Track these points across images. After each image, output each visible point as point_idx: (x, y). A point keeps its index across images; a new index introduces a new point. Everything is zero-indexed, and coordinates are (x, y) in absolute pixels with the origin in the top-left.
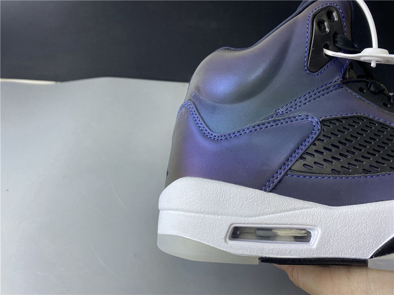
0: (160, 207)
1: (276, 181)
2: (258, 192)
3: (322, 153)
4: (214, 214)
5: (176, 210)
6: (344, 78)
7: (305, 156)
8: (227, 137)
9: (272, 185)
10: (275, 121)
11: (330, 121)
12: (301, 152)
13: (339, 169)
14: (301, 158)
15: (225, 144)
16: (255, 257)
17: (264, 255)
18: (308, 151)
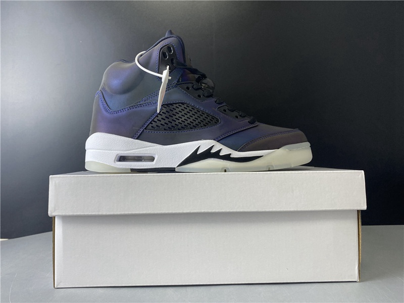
0: (86, 148)
1: (139, 134)
2: (130, 139)
3: (165, 120)
4: (109, 150)
5: (92, 149)
6: (178, 81)
7: (153, 122)
8: (117, 112)
9: (137, 136)
10: (140, 105)
11: (167, 105)
12: (151, 120)
13: (167, 128)
14: (151, 123)
15: (115, 115)
16: (128, 169)
17: (132, 168)
18: (154, 120)
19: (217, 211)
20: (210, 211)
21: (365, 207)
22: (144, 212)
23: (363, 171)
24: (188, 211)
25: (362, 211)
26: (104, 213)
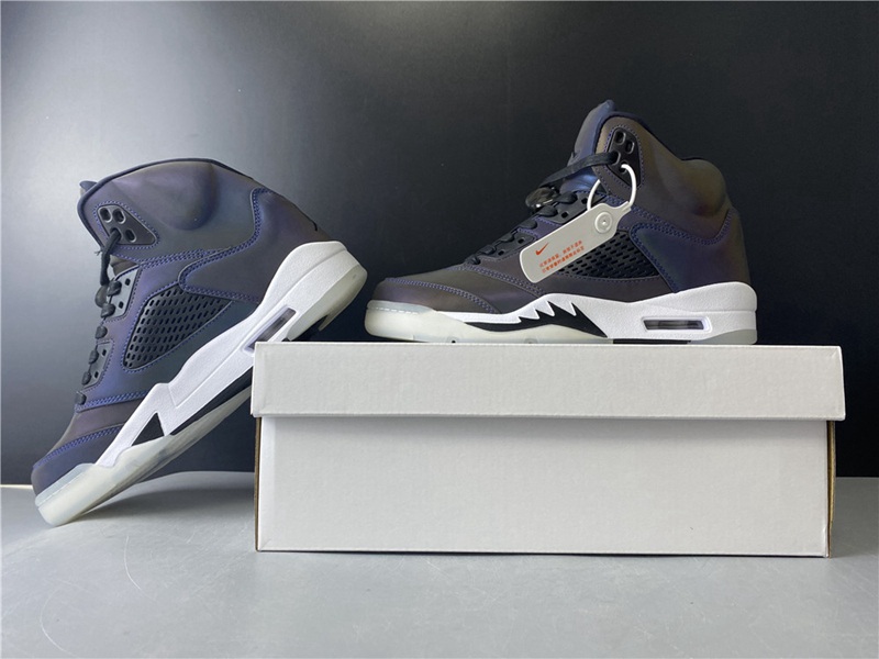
19: (562, 414)
20: (549, 414)
21: (842, 415)
22: (428, 412)
23: (839, 348)
24: (508, 413)
25: (838, 423)
26: (356, 412)
